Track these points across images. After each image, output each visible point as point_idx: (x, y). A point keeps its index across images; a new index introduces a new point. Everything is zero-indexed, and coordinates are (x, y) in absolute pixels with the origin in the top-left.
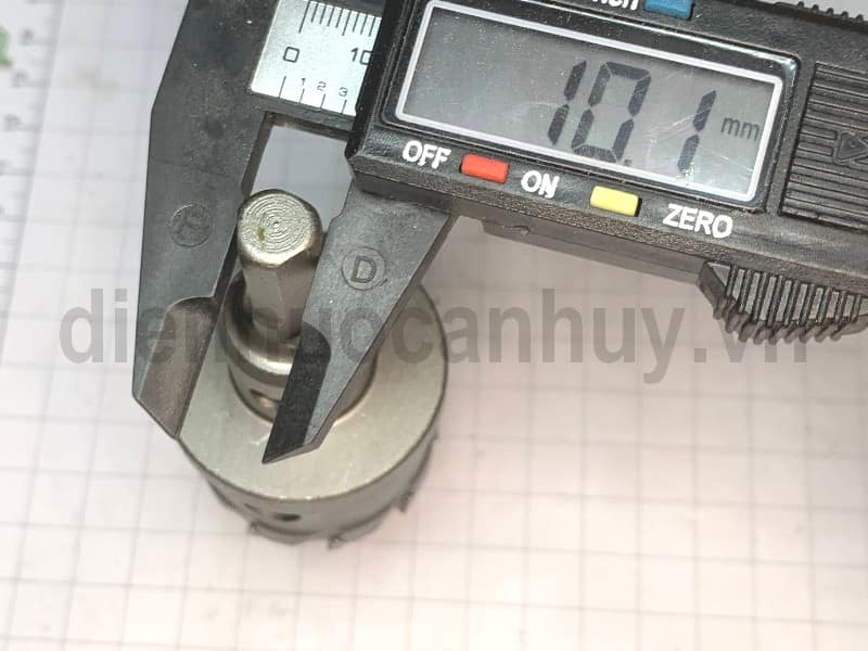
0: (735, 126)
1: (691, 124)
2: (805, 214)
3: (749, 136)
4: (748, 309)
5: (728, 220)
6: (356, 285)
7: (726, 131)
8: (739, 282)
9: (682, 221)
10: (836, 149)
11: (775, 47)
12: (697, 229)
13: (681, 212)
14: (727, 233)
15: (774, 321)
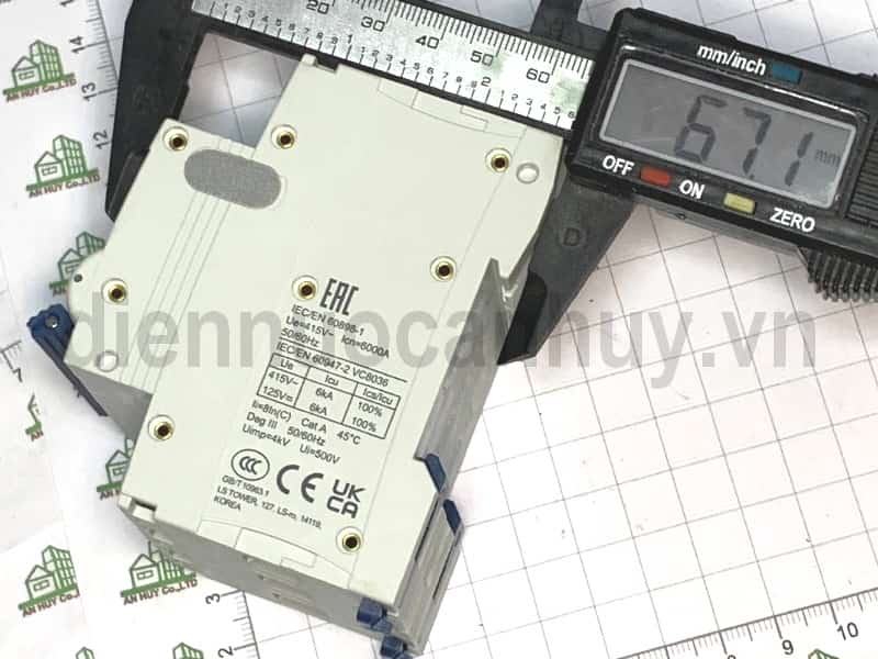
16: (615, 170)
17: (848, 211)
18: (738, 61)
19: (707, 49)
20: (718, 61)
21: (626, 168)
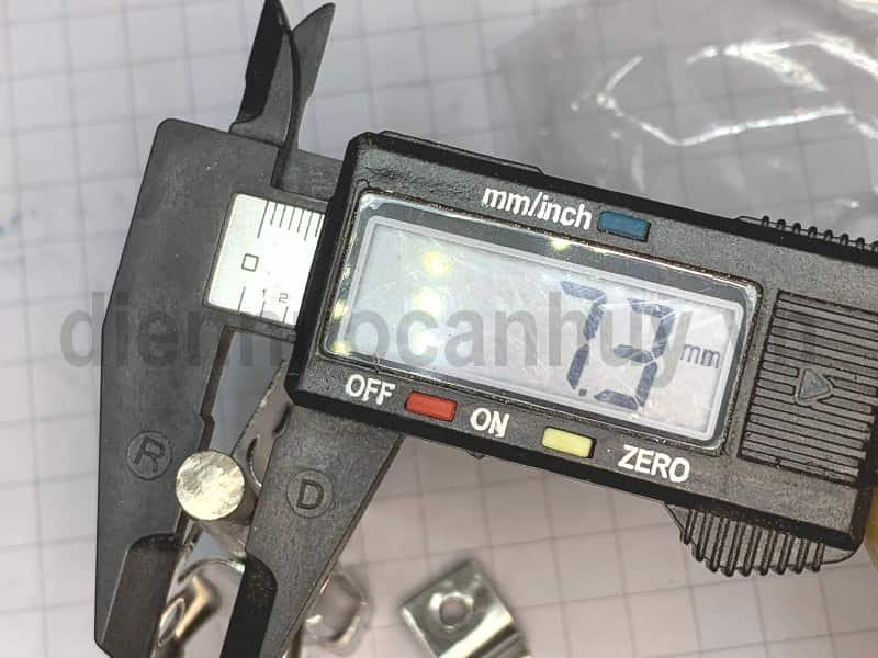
2: (765, 458)
4: (709, 554)
5: (686, 463)
6: (302, 511)
8: (697, 528)
10: (798, 388)
12: (654, 473)
13: (637, 454)
14: (684, 477)
15: (733, 569)
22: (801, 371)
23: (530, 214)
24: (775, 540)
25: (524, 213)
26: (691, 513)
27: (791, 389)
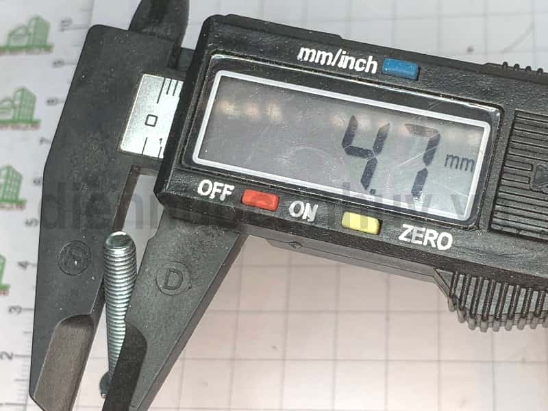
0: (455, 162)
1: (422, 161)
2: (508, 230)
3: (466, 169)
4: (468, 306)
5: (449, 236)
6: (167, 291)
7: (448, 166)
8: (460, 284)
9: (414, 238)
10: (532, 180)
11: (483, 99)
12: (425, 244)
14: (449, 246)
15: (488, 315)
16: (212, 196)
17: (491, 222)
18: (345, 61)
19: (308, 51)
20: (322, 62)
21: (226, 192)
22: (535, 167)
23: (333, 64)
24: (519, 294)
25: (328, 64)
26: (454, 274)
27: (528, 179)
